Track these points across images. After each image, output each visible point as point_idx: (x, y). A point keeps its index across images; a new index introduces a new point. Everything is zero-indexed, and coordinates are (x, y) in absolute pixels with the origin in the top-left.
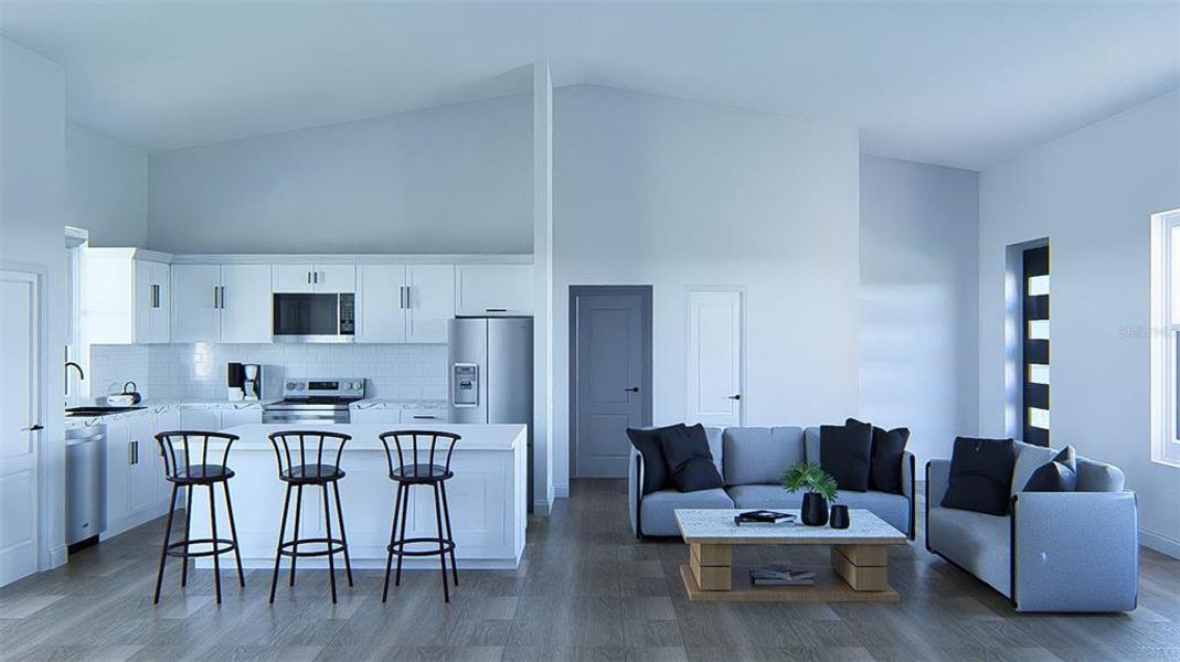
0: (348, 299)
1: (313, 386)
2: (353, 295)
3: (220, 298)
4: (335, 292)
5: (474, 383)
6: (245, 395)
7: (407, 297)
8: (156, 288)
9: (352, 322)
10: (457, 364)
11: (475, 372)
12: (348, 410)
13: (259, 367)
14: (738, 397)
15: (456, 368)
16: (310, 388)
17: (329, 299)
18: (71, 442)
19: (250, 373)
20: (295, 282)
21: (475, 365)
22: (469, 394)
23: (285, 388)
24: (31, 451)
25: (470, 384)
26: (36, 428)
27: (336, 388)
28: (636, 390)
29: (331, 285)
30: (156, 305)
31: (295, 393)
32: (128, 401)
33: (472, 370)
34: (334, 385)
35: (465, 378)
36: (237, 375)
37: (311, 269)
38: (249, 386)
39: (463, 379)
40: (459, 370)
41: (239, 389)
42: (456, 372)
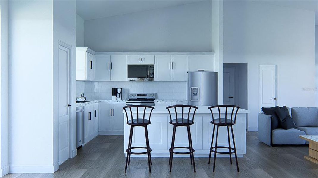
0: (152, 66)
1: (138, 95)
2: (154, 65)
3: (110, 66)
4: (148, 64)
5: (198, 94)
6: (117, 98)
7: (172, 66)
8: (91, 62)
9: (153, 74)
10: (192, 87)
11: (198, 89)
12: (154, 102)
13: (122, 89)
14: (275, 99)
15: (192, 88)
16: (137, 96)
17: (147, 66)
18: (77, 111)
19: (119, 91)
20: (135, 61)
21: (198, 87)
22: (196, 97)
23: (129, 96)
24: (67, 114)
25: (196, 94)
26: (69, 105)
27: (146, 96)
28: (232, 98)
29: (147, 62)
30: (92, 68)
31: (133, 98)
32: (83, 99)
33: (197, 89)
34: (145, 95)
35: (195, 92)
36: (115, 91)
37: (140, 56)
38: (118, 95)
39: (194, 92)
40: (193, 89)
41: (116, 96)
42: (192, 90)
